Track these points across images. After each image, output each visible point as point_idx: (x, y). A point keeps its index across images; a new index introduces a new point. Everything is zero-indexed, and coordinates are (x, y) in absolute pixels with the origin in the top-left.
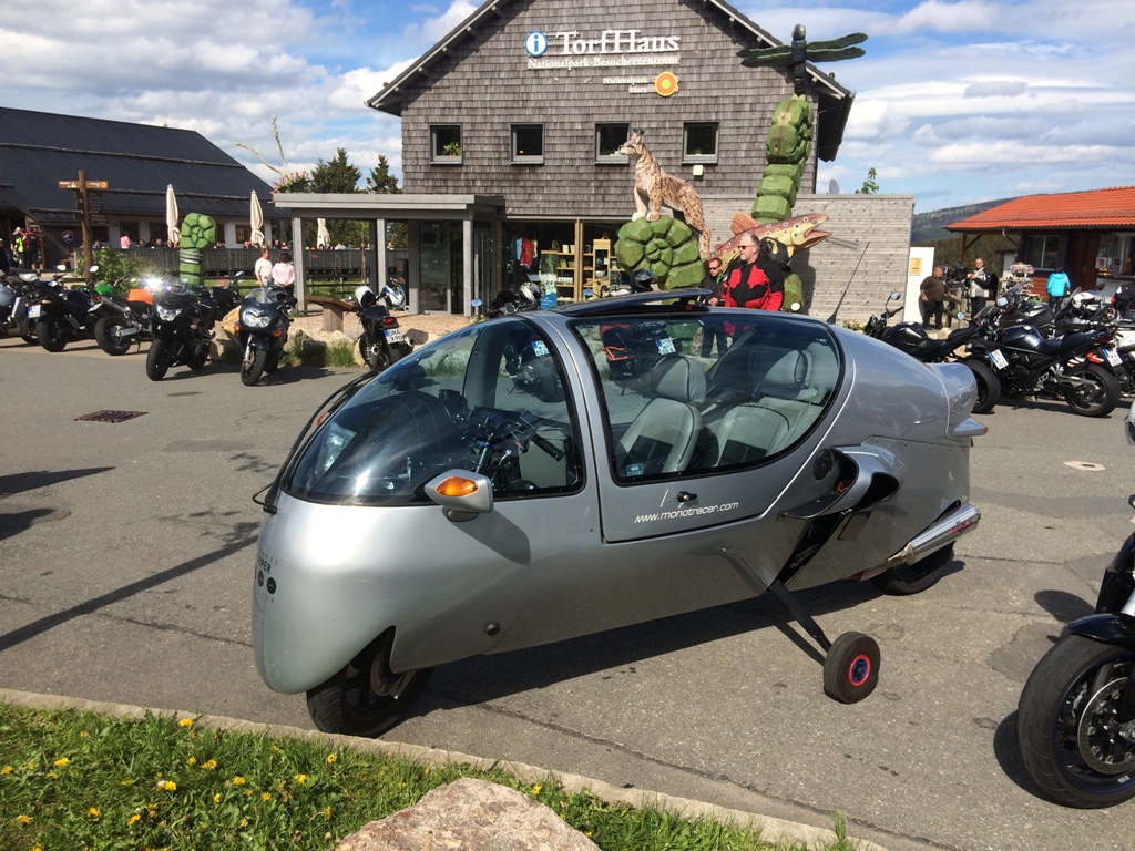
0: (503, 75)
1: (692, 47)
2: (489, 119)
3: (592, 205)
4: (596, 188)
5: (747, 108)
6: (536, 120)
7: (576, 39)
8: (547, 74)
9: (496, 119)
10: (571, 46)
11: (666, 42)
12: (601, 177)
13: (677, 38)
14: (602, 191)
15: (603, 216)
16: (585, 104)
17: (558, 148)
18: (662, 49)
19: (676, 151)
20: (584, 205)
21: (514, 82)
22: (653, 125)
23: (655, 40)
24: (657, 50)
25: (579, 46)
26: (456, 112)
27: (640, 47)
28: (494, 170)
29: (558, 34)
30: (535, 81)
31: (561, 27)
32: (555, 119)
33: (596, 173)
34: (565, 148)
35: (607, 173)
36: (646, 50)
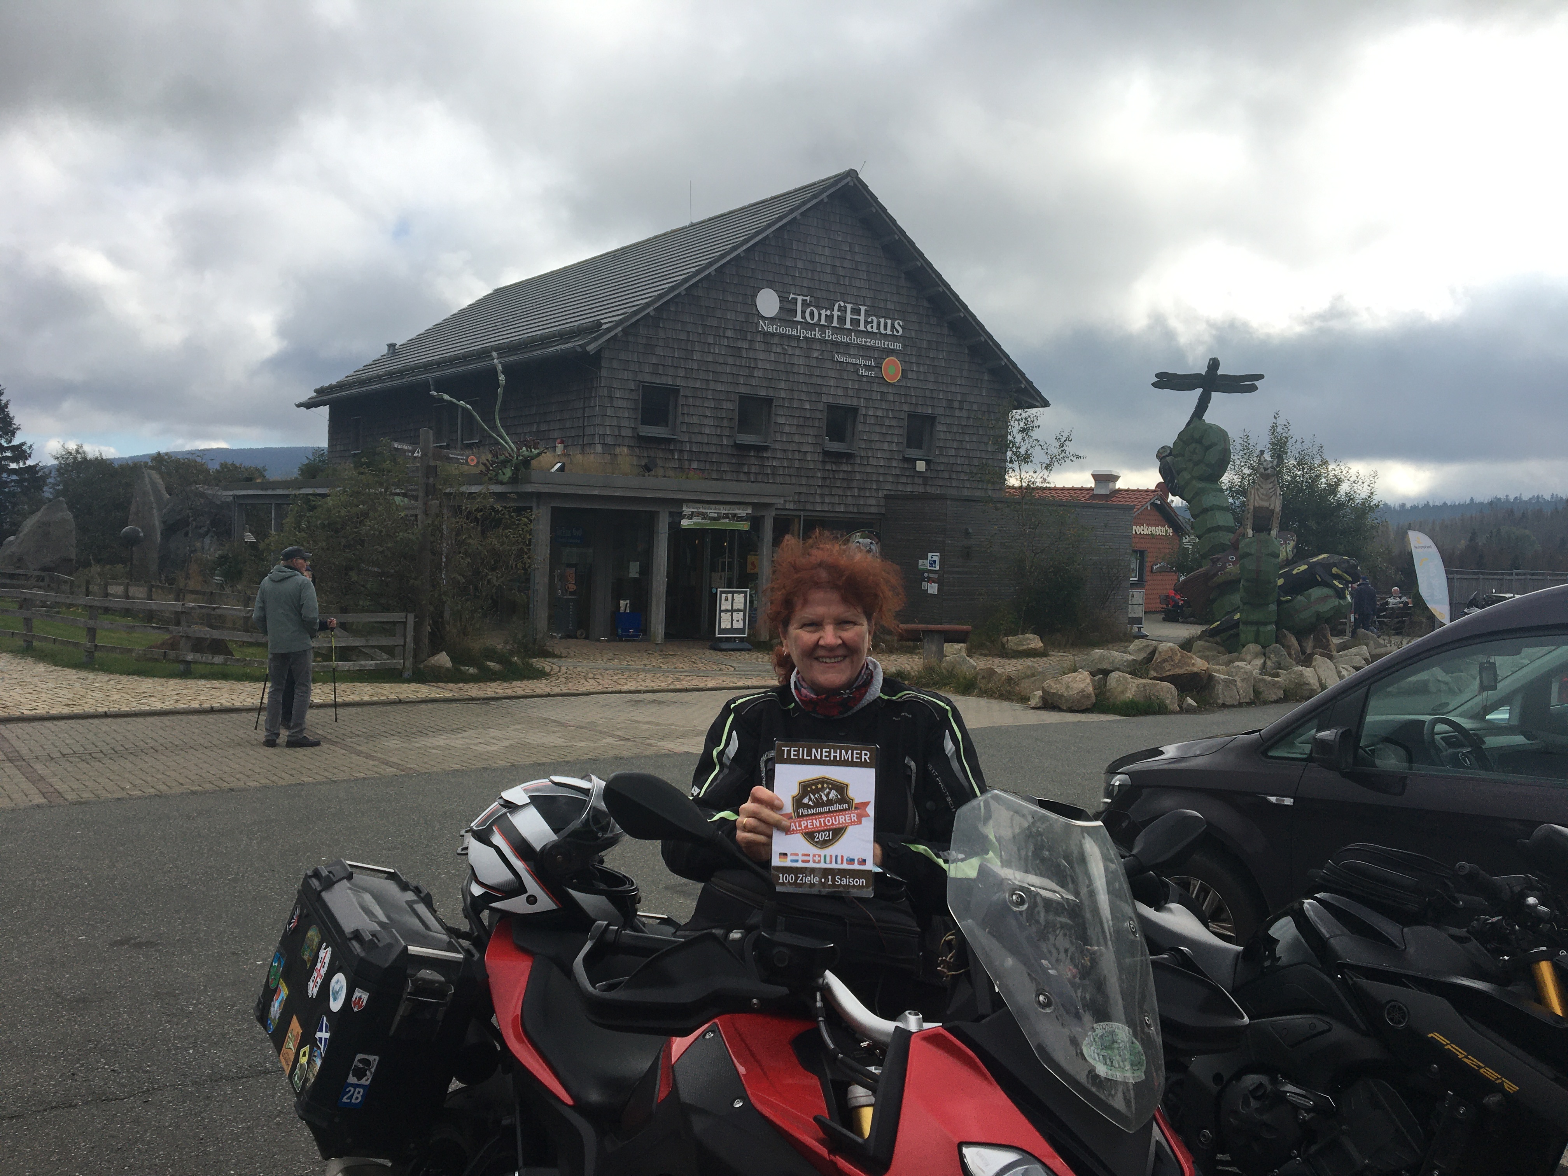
0: (729, 333)
1: (913, 334)
2: (712, 385)
3: (818, 499)
4: (824, 478)
5: (956, 405)
6: (763, 393)
7: (809, 305)
8: (776, 340)
9: (720, 387)
10: (803, 312)
11: (893, 326)
12: (828, 467)
13: (900, 322)
14: (828, 482)
15: (829, 511)
16: (814, 380)
17: (787, 429)
18: (889, 332)
19: (897, 443)
20: (811, 499)
21: (740, 344)
22: (880, 413)
23: (882, 320)
24: (883, 332)
25: (812, 314)
26: (671, 372)
27: (869, 326)
28: (713, 449)
29: (792, 296)
30: (763, 346)
31: (793, 289)
32: (783, 395)
33: (824, 462)
34: (793, 430)
35: (834, 463)
36: (875, 330)
